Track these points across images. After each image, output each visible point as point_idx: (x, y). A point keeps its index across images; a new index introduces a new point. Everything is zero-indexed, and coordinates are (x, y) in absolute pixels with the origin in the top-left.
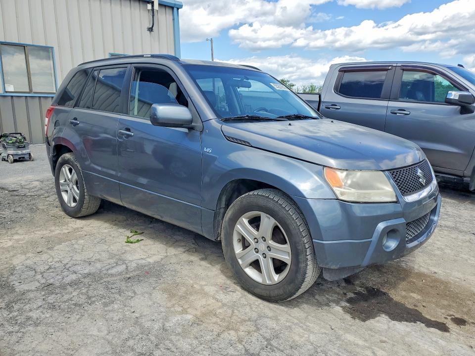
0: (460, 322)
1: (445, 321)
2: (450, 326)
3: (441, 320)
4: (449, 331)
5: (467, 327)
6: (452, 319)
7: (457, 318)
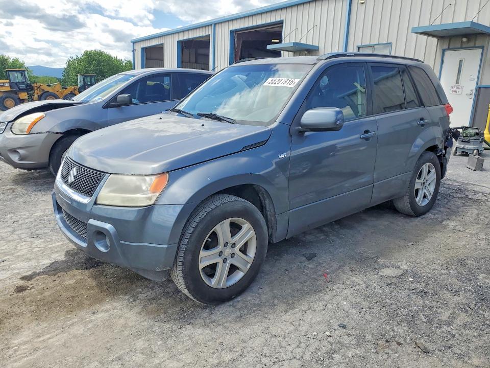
0: (20, 289)
1: (30, 282)
2: (23, 281)
3: (32, 281)
4: (21, 279)
5: (13, 289)
6: (28, 287)
7: (25, 289)
